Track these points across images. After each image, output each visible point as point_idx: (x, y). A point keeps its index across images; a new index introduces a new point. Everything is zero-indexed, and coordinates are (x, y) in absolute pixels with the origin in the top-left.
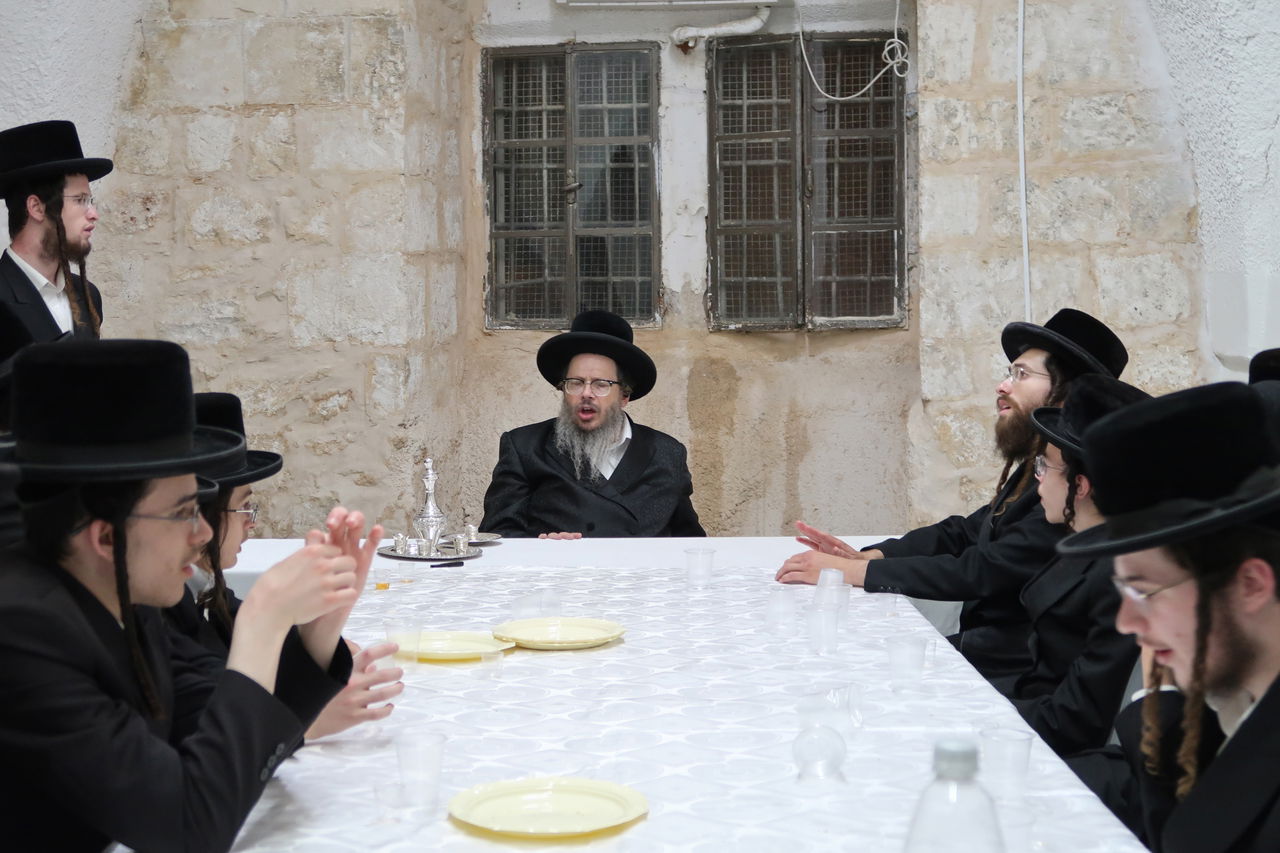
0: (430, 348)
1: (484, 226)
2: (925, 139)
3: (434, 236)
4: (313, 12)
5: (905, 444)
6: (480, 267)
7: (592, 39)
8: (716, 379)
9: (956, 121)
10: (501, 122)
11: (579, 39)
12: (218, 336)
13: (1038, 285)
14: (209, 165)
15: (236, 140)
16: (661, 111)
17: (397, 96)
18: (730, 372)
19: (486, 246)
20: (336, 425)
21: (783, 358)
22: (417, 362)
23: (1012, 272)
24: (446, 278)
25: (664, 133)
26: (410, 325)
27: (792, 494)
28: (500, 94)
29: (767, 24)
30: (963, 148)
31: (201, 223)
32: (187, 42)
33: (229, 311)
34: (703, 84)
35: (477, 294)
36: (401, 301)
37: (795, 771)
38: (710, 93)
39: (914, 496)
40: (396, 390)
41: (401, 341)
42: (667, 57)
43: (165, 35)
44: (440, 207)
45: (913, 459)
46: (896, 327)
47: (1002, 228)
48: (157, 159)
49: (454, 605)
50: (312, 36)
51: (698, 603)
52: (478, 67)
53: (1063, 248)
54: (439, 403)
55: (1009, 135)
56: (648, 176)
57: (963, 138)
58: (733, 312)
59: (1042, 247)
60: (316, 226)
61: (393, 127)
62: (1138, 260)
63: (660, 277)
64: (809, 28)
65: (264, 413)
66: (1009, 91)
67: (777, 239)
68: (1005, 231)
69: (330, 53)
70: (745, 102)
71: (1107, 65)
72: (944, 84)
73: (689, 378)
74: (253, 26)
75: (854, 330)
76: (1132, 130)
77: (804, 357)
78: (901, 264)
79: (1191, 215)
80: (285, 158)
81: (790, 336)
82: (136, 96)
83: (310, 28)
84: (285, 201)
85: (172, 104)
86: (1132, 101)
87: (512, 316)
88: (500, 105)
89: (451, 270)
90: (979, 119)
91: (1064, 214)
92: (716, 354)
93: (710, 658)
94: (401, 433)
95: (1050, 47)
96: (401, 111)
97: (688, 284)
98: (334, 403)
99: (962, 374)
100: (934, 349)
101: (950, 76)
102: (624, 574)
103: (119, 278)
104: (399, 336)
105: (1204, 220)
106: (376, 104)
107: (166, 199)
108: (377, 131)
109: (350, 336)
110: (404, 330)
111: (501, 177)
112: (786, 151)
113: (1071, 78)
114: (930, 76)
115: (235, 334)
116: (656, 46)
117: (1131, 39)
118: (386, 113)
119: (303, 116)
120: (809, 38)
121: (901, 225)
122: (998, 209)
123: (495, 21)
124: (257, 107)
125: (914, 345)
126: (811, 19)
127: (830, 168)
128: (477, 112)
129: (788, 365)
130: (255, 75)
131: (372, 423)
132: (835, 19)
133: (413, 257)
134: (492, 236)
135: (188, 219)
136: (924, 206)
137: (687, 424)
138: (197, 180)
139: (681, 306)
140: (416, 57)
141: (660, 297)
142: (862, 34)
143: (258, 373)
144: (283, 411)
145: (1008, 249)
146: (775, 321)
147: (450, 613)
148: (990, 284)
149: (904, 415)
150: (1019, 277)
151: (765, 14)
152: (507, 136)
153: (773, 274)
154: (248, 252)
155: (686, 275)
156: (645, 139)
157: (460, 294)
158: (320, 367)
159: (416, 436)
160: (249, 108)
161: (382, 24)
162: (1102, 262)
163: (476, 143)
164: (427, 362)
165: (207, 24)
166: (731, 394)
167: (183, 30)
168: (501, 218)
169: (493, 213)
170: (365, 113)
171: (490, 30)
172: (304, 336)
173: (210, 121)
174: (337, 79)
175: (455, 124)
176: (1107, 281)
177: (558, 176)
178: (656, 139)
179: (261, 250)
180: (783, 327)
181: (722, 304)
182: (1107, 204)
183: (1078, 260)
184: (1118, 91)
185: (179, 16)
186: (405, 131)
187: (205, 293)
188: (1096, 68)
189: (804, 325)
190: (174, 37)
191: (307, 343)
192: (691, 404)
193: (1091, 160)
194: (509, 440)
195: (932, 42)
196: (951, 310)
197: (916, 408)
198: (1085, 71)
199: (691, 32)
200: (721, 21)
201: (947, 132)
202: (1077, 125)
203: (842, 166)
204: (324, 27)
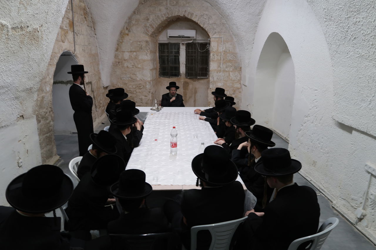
0: (152, 80)
1: (159, 65)
2: (211, 58)
3: (153, 67)
4: (139, 40)
5: (208, 92)
6: (158, 70)
7: (172, 42)
8: (186, 84)
9: (215, 56)
10: (161, 52)
11: (170, 42)
12: (128, 79)
13: (223, 75)
14: (126, 58)
15: (129, 55)
16: (180, 51)
17: (149, 51)
18: (188, 83)
19: (159, 67)
20: (142, 90)
21: (194, 82)
22: (151, 82)
23: (220, 74)
24: (154, 71)
25: (180, 54)
26: (151, 78)
27: (195, 98)
28: (161, 48)
29: (193, 41)
30: (215, 59)
31: (125, 65)
32: (123, 43)
33: (129, 76)
34: (185, 48)
35: (158, 73)
36: (150, 75)
37: (193, 137)
38: (186, 49)
39: (208, 99)
40: (149, 86)
41: (149, 80)
42: (181, 45)
43: (120, 42)
44: (154, 63)
45: (209, 95)
46: (207, 78)
47: (219, 69)
48: (120, 57)
49: (160, 117)
50: (138, 43)
51: (185, 117)
52: (158, 45)
53: (226, 71)
54: (154, 86)
55: (221, 58)
56: (178, 59)
57: (215, 58)
58: (188, 76)
59: (224, 71)
60: (139, 66)
61: (148, 54)
62: (234, 73)
63: (180, 71)
64: (198, 42)
65: (133, 88)
66: (221, 53)
67: (194, 67)
68: (220, 69)
69: (141, 45)
70: (190, 50)
71: (232, 50)
72: (213, 51)
73: (183, 84)
74: (131, 41)
75: (202, 79)
76: (234, 58)
77: (197, 82)
78: (208, 71)
79: (241, 68)
80: (135, 58)
81: (195, 79)
82: (117, 50)
83: (138, 42)
84: (135, 63)
85: (122, 51)
86: (235, 54)
87: (162, 76)
88: (161, 50)
89: (155, 71)
90: (217, 56)
91: (227, 67)
92: (186, 81)
93: (186, 124)
94: (150, 91)
95: (226, 47)
96: (149, 52)
97: (183, 72)
98: (142, 87)
99: (214, 85)
100: (211, 82)
101: (214, 51)
102: (177, 113)
103: (116, 72)
104: (149, 79)
105: (242, 69)
106: (146, 52)
107: (121, 62)
108: (146, 55)
109: (144, 79)
110: (150, 79)
111: (161, 59)
112: (195, 57)
113: (228, 51)
114: (212, 50)
115: (130, 79)
116: (180, 43)
117: (235, 47)
118: (148, 53)
119: (137, 53)
120: (198, 43)
121: (208, 66)
122: (219, 66)
123: (160, 40)
124: (132, 51)
125: (209, 80)
126: (198, 41)
127: (200, 59)
128: (158, 51)
129: (195, 82)
130: (132, 48)
131: (146, 89)
132: (201, 41)
133: (151, 70)
134: (160, 66)
135: (124, 65)
136: (211, 66)
137: (183, 89)
138: (125, 60)
139: (182, 75)
140: (151, 46)
141: (180, 74)
142: (204, 43)
143: (133, 83)
144: (136, 88)
145: (220, 71)
146: (193, 77)
147: (160, 118)
148: (218, 75)
149: (208, 89)
150: (221, 74)
151: (193, 40)
152: (161, 54)
153: (193, 71)
154: (131, 69)
155: (183, 71)
156: (178, 55)
157: (156, 73)
158: (140, 83)
159: (151, 91)
160: (131, 52)
161: (147, 42)
162: (231, 73)
163: (158, 55)
164: (152, 82)
165: (126, 41)
166: (188, 86)
167: (123, 42)
168: (161, 63)
169: (160, 63)
170: (145, 53)
171: (159, 41)
172: (138, 79)
173: (126, 53)
174: (141, 48)
175: (155, 53)
176: (231, 75)
177: (168, 59)
178: (180, 55)
179: (133, 69)
180: (194, 78)
181: (187, 75)
182: (231, 66)
183: (228, 73)
184: (233, 53)
185: (122, 40)
186: (150, 55)
187: (126, 74)
188: (231, 50)
189: (196, 78)
190: (122, 43)
191: (138, 80)
192: (183, 87)
193: (230, 61)
194: (163, 96)
195: (212, 46)
196: (213, 78)
197: (209, 89)
198: (230, 50)
199: (184, 42)
200: (187, 41)
201: (214, 57)
202: (229, 57)
203: (202, 59)
204: (140, 42)
